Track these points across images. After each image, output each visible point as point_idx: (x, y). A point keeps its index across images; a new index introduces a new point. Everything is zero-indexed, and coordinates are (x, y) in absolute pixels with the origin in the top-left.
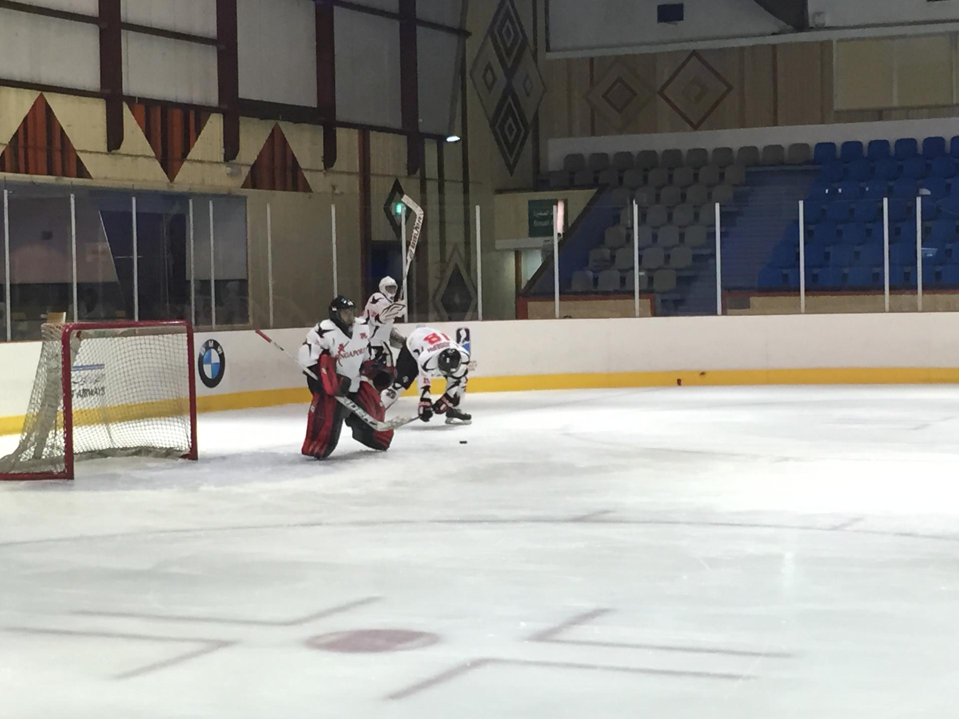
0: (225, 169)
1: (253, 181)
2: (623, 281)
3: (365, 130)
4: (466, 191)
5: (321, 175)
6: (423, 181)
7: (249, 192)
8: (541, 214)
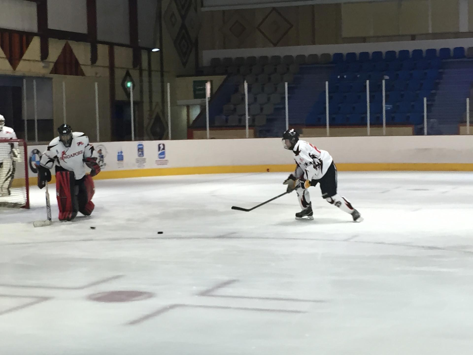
0: (42, 64)
1: (55, 71)
2: (240, 120)
3: (111, 45)
4: (162, 76)
5: (89, 67)
6: (141, 71)
7: (54, 76)
8: (199, 88)
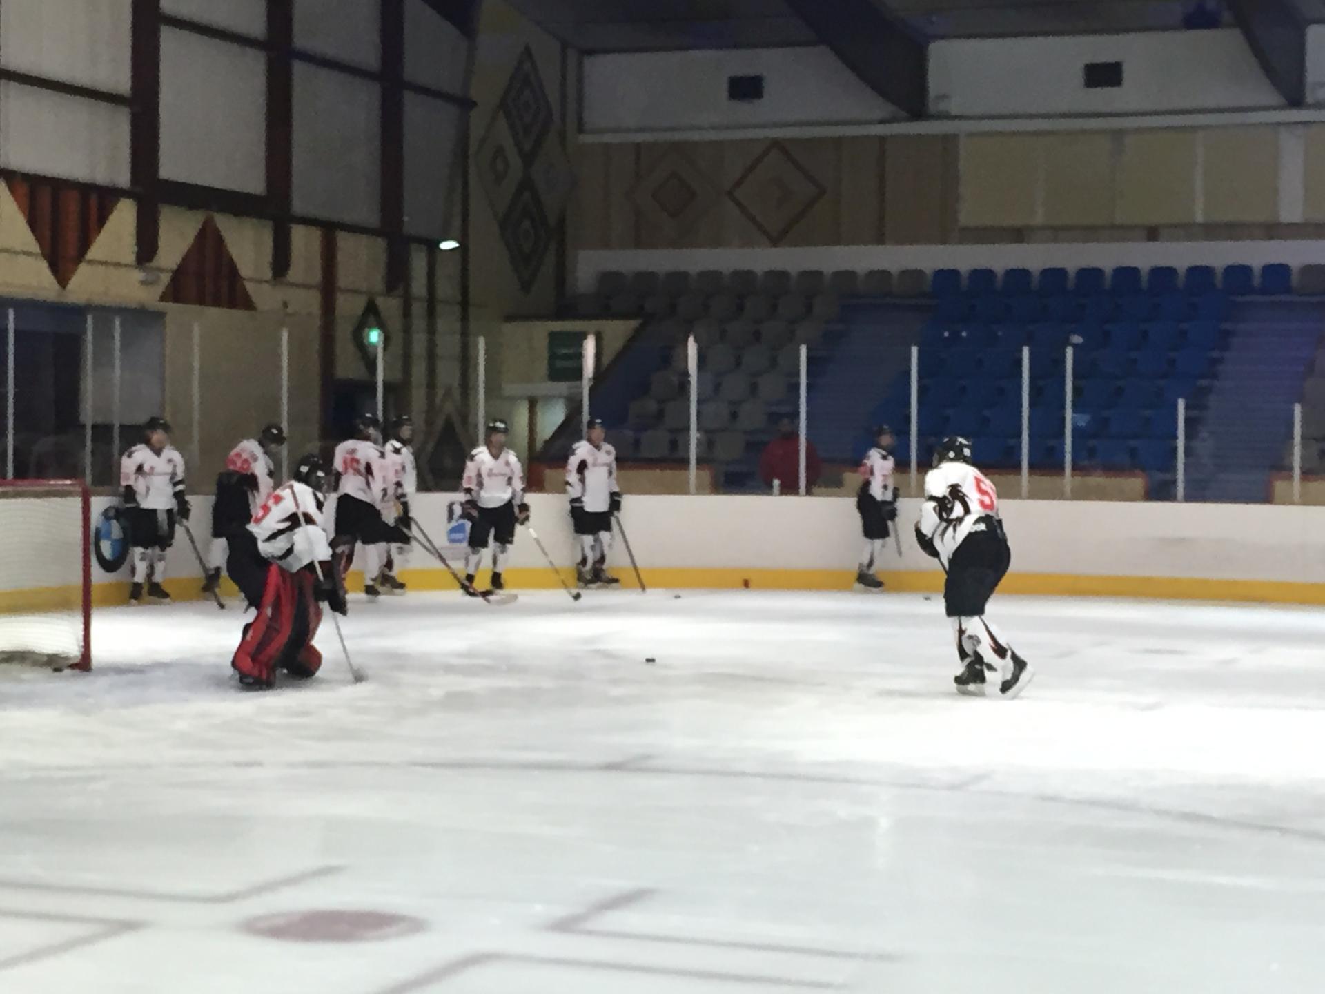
0: (138, 275)
1: (175, 293)
2: (674, 445)
3: (329, 229)
4: (464, 318)
5: (266, 287)
6: (407, 300)
7: (170, 307)
8: (565, 351)
